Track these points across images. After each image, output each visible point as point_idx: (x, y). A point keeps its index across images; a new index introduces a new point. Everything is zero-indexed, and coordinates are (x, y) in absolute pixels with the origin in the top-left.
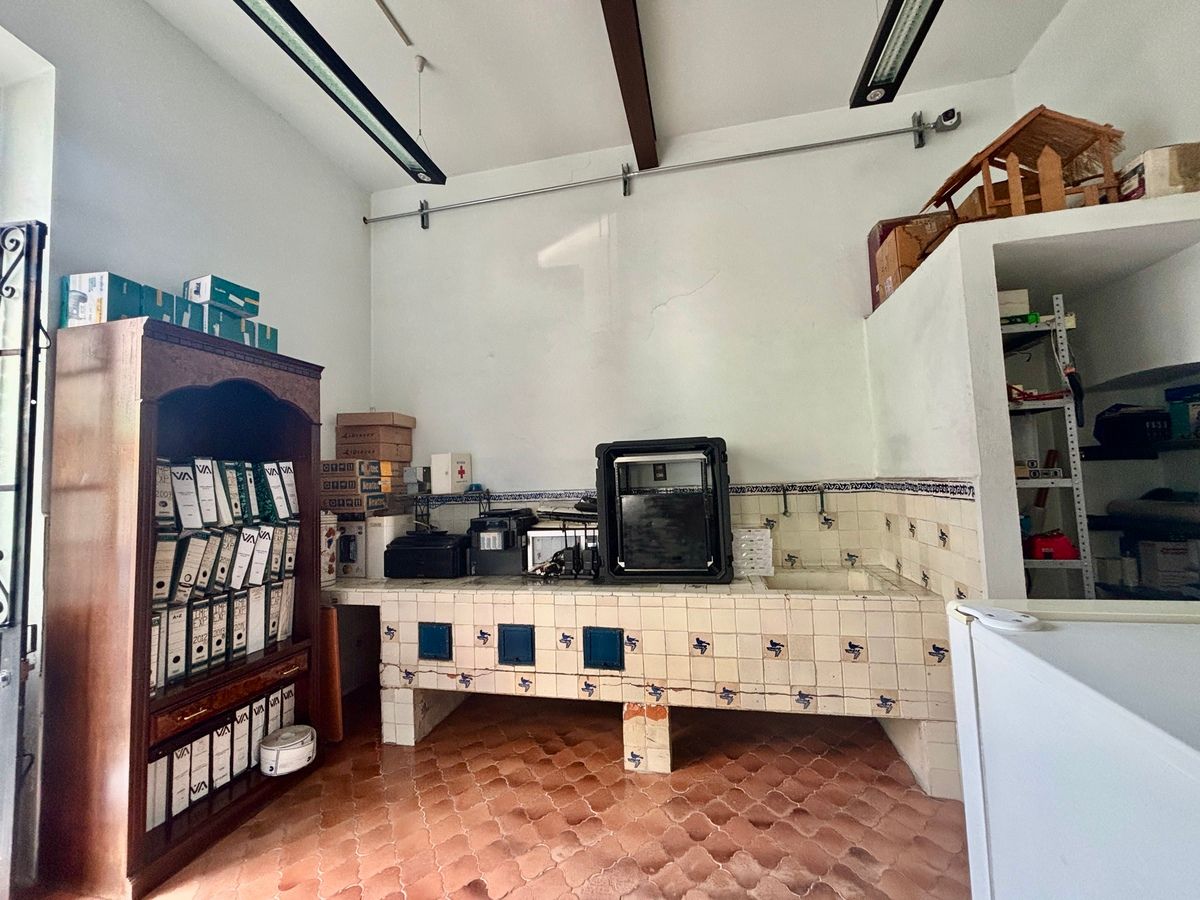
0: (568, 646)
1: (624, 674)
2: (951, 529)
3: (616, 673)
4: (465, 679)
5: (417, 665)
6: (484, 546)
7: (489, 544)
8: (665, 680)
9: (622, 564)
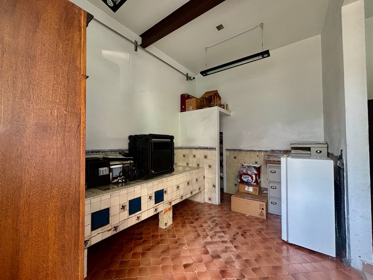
0: (151, 200)
1: (164, 202)
2: (208, 155)
3: (162, 202)
4: (116, 228)
5: (91, 234)
6: (101, 174)
7: (103, 173)
8: (172, 200)
9: (153, 172)
